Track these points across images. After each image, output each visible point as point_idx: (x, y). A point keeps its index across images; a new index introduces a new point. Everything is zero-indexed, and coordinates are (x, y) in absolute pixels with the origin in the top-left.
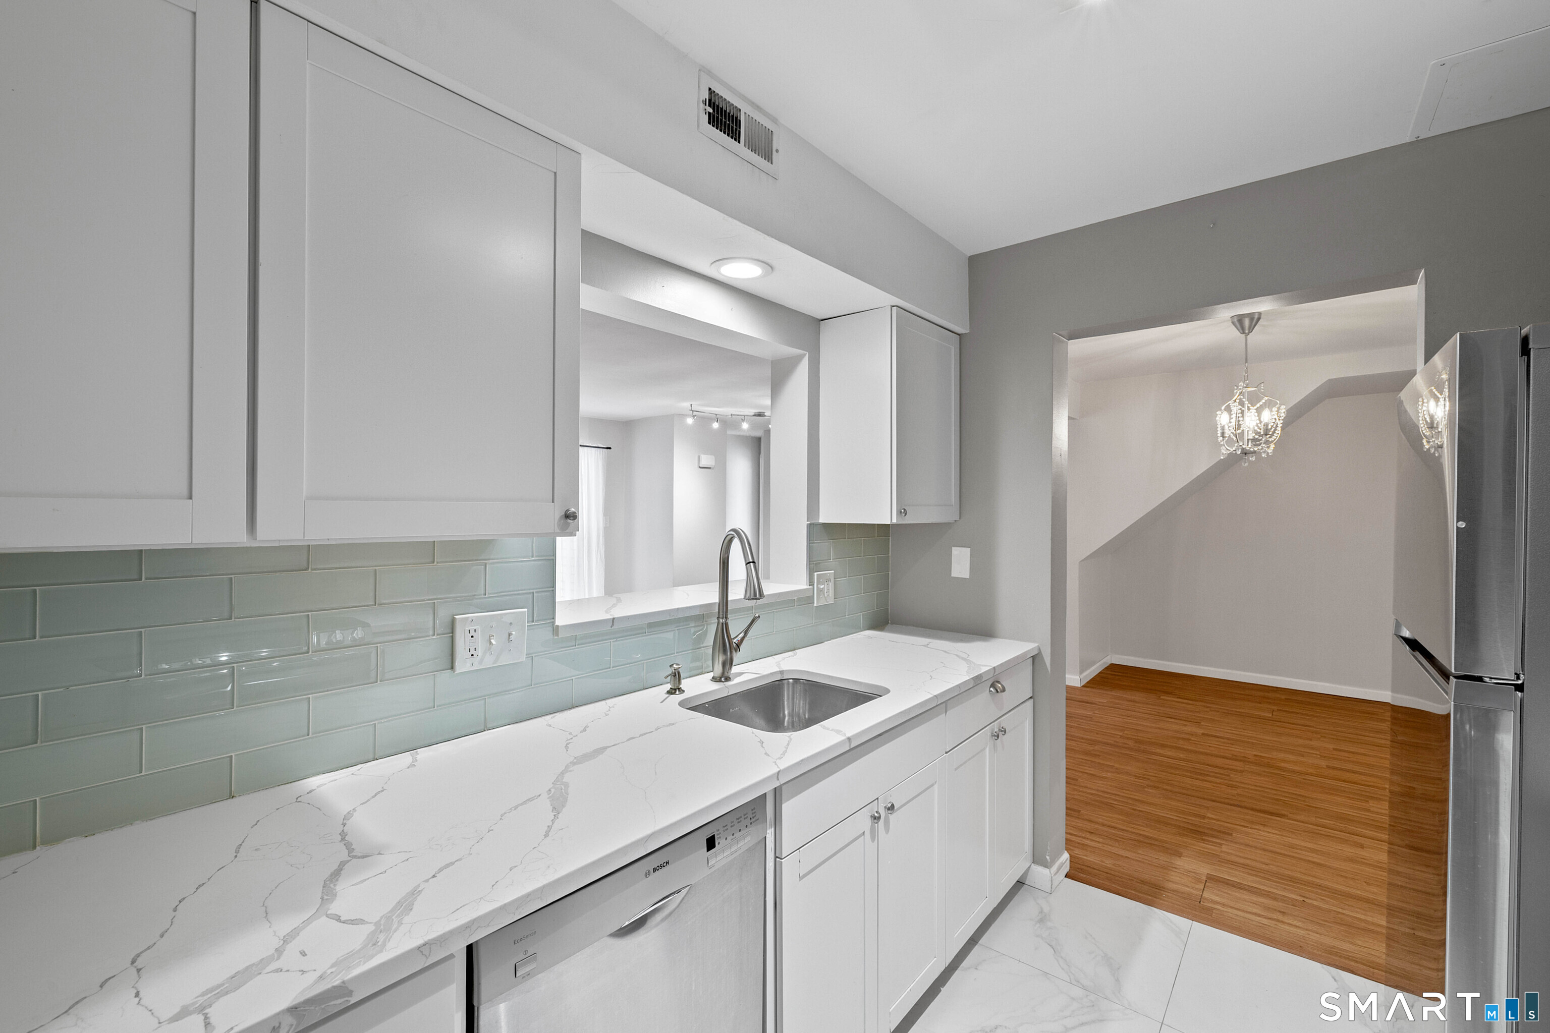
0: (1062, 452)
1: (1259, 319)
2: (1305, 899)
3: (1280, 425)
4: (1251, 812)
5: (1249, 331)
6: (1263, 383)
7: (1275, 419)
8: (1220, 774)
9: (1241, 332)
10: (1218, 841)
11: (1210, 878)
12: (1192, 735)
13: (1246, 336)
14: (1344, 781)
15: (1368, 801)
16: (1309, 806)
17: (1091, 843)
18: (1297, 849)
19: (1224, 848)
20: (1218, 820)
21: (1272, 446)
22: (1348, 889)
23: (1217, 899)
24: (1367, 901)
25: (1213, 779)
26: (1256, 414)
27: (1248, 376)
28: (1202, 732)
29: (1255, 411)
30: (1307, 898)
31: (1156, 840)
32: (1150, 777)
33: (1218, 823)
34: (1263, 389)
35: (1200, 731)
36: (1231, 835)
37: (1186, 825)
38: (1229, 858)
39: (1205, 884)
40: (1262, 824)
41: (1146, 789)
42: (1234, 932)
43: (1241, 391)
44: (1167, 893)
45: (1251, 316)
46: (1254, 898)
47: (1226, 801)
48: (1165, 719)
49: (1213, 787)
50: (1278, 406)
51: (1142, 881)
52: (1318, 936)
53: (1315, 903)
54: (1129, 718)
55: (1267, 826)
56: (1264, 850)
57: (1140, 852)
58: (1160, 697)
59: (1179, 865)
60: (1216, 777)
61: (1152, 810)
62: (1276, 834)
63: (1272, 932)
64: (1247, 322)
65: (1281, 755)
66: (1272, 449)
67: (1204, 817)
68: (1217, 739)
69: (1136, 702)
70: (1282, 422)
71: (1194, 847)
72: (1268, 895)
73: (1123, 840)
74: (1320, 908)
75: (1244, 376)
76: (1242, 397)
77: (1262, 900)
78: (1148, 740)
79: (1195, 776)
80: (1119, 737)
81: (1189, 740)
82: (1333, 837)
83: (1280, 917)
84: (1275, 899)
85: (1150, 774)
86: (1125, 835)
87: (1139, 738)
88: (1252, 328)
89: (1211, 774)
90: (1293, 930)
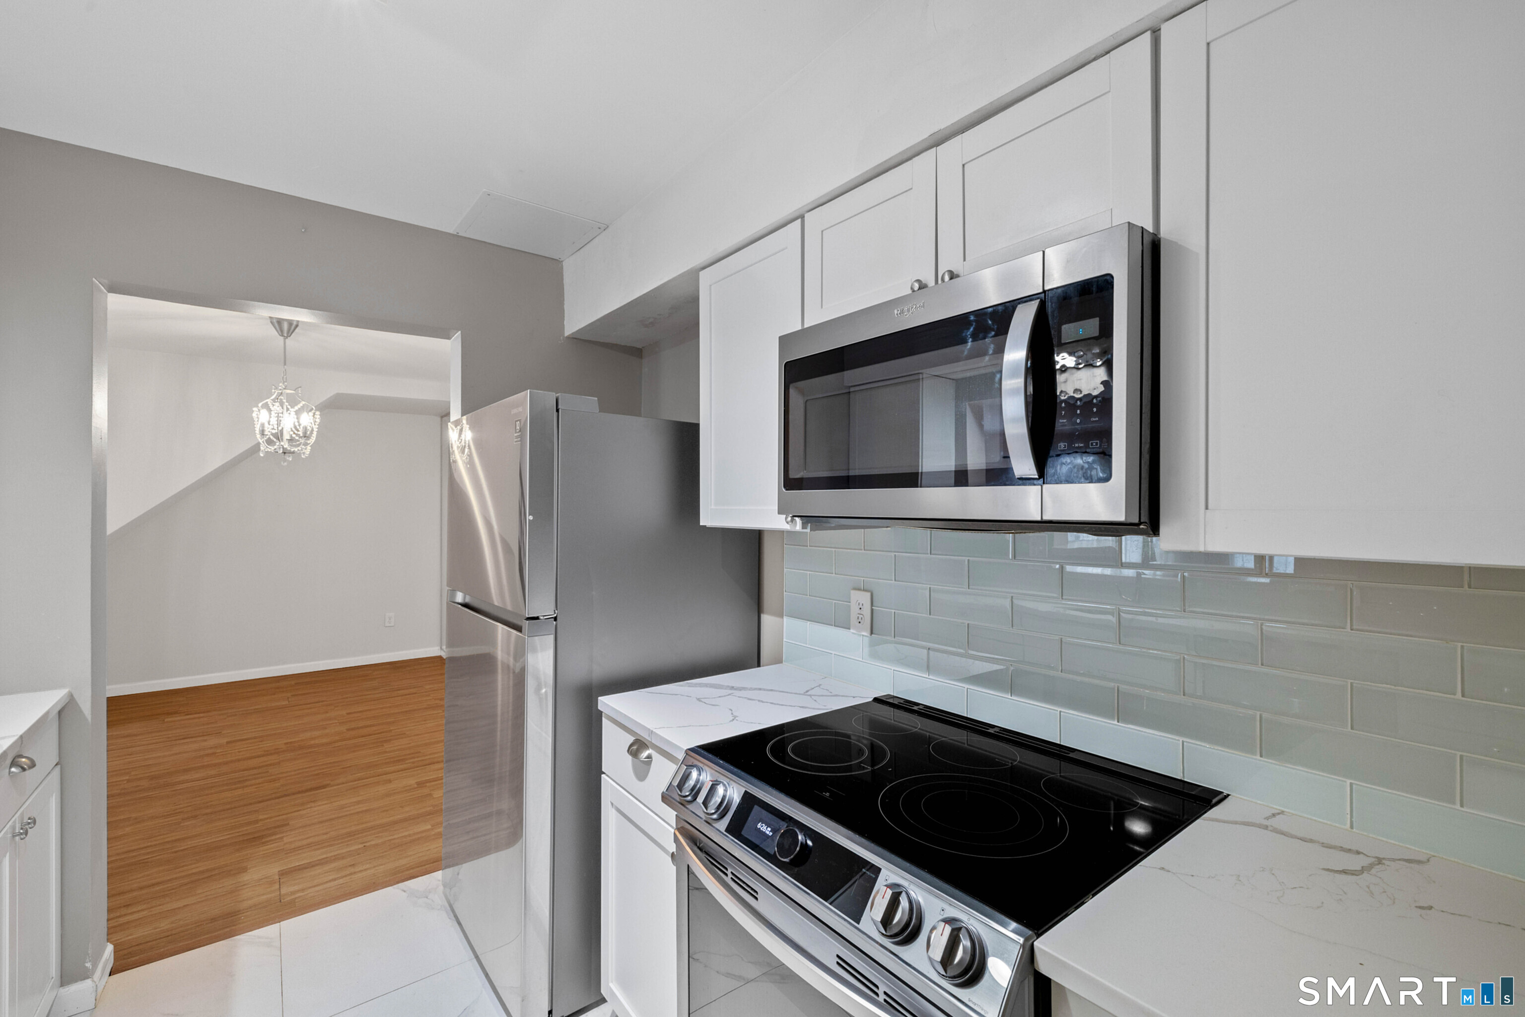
0: (103, 435)
1: (297, 326)
2: (364, 845)
3: (316, 430)
4: (300, 795)
5: (288, 335)
6: (300, 387)
7: (311, 423)
8: (259, 774)
9: (281, 334)
10: (278, 836)
11: (282, 874)
12: (216, 747)
13: (285, 339)
14: (363, 736)
15: (383, 745)
16: (344, 768)
17: (133, 916)
18: (346, 808)
19: (286, 840)
20: (271, 818)
21: (309, 448)
22: (391, 819)
23: (296, 888)
24: (406, 820)
25: (253, 782)
26: (295, 416)
27: (286, 378)
28: (225, 741)
29: (294, 413)
30: (366, 842)
31: (214, 869)
32: (183, 810)
33: (271, 820)
34: (300, 393)
35: (224, 741)
36: (288, 824)
37: (241, 839)
38: (293, 846)
39: (280, 881)
40: (311, 802)
41: (182, 824)
42: (321, 906)
43: (280, 391)
44: (243, 915)
45: (290, 323)
46: (327, 868)
47: (274, 796)
48: (178, 742)
49: (255, 790)
50: (313, 411)
51: (212, 919)
52: (383, 866)
53: (373, 843)
54: (132, 756)
55: (317, 801)
56: (321, 822)
57: (199, 891)
58: (164, 720)
59: (247, 880)
60: (255, 779)
61: (199, 842)
62: (325, 804)
63: (350, 886)
64: (285, 326)
65: (308, 735)
66: (309, 451)
67: (256, 822)
68: (244, 742)
69: (136, 735)
70: (317, 426)
71: (257, 854)
72: (336, 858)
73: (173, 891)
74: (377, 845)
75: (283, 378)
76: (282, 398)
77: (333, 865)
78: (166, 771)
79: (234, 786)
80: (125, 782)
81: (214, 753)
82: (371, 784)
83: (352, 870)
84: (343, 858)
85: (181, 806)
86: (175, 884)
87: (153, 774)
88: (290, 333)
89: (250, 777)
90: (364, 873)
